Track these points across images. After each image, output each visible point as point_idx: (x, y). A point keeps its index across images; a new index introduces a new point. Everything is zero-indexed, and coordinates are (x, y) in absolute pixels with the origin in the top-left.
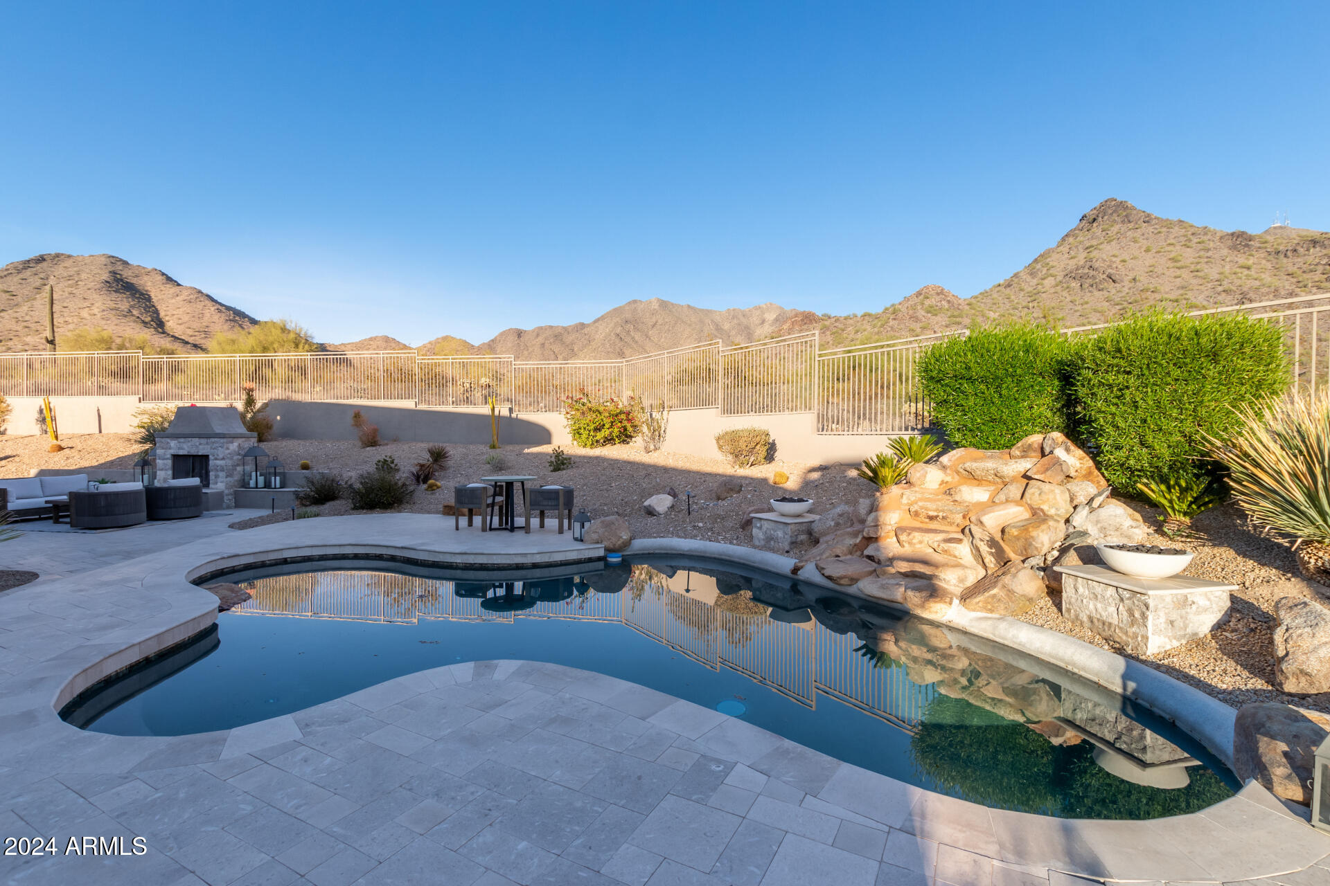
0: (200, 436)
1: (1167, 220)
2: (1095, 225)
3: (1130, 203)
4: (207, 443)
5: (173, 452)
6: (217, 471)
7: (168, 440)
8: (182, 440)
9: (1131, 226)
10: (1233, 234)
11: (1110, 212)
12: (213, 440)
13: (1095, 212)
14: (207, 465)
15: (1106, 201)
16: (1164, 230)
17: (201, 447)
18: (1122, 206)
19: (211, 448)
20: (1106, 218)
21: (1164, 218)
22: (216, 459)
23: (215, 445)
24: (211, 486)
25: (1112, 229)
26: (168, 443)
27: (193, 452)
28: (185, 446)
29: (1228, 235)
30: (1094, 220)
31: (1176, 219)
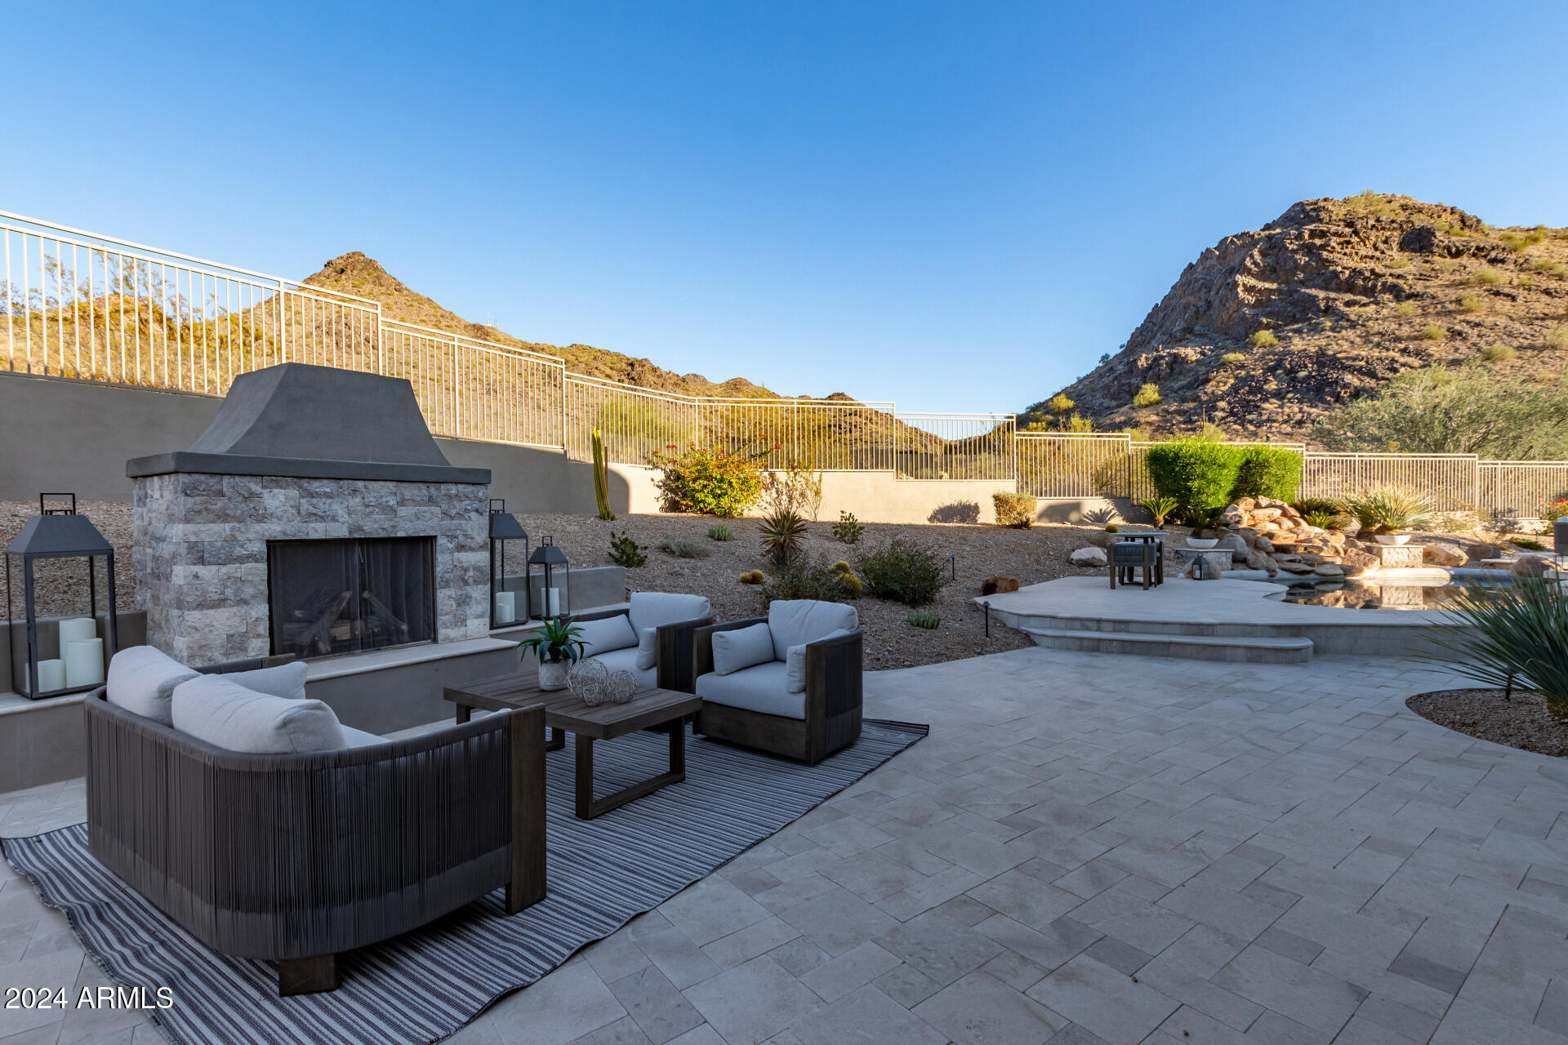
0: (402, 477)
1: (417, 294)
2: (344, 276)
3: (381, 263)
4: (431, 501)
5: (276, 530)
6: (466, 583)
7: (255, 487)
8: (327, 487)
9: (383, 289)
10: (474, 326)
11: (360, 267)
12: (454, 490)
13: (341, 261)
14: (430, 564)
15: (354, 254)
16: (415, 304)
17: (403, 511)
18: (370, 265)
19: (445, 514)
20: (355, 272)
21: (414, 291)
22: (461, 548)
23: (459, 506)
24: (442, 632)
25: (364, 287)
26: (250, 496)
27: (374, 526)
28: (338, 508)
29: (470, 325)
30: (342, 271)
31: (425, 296)
